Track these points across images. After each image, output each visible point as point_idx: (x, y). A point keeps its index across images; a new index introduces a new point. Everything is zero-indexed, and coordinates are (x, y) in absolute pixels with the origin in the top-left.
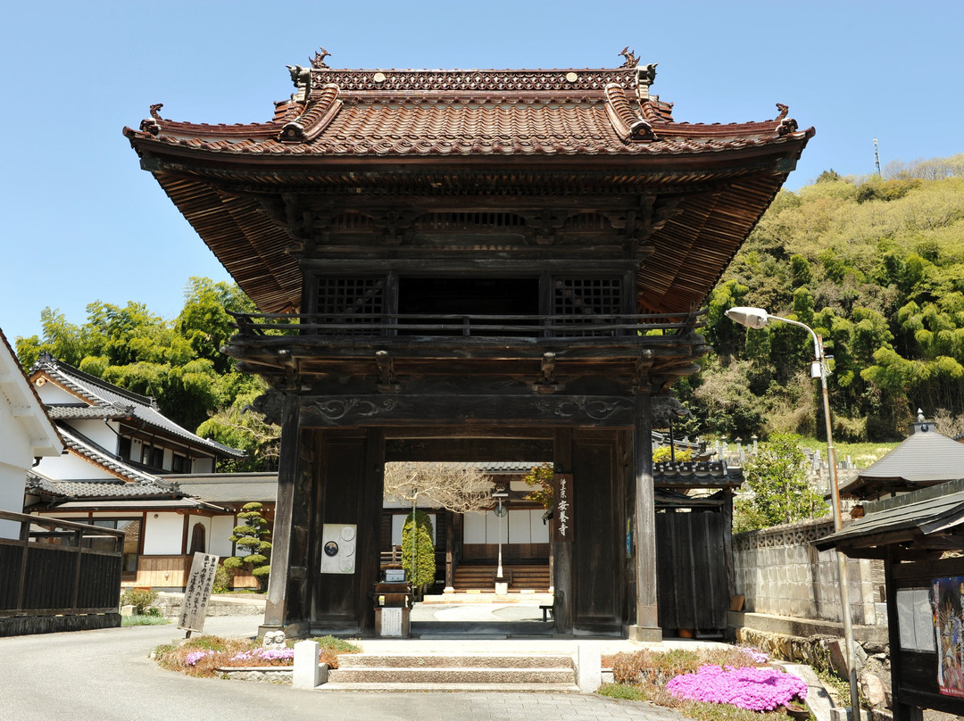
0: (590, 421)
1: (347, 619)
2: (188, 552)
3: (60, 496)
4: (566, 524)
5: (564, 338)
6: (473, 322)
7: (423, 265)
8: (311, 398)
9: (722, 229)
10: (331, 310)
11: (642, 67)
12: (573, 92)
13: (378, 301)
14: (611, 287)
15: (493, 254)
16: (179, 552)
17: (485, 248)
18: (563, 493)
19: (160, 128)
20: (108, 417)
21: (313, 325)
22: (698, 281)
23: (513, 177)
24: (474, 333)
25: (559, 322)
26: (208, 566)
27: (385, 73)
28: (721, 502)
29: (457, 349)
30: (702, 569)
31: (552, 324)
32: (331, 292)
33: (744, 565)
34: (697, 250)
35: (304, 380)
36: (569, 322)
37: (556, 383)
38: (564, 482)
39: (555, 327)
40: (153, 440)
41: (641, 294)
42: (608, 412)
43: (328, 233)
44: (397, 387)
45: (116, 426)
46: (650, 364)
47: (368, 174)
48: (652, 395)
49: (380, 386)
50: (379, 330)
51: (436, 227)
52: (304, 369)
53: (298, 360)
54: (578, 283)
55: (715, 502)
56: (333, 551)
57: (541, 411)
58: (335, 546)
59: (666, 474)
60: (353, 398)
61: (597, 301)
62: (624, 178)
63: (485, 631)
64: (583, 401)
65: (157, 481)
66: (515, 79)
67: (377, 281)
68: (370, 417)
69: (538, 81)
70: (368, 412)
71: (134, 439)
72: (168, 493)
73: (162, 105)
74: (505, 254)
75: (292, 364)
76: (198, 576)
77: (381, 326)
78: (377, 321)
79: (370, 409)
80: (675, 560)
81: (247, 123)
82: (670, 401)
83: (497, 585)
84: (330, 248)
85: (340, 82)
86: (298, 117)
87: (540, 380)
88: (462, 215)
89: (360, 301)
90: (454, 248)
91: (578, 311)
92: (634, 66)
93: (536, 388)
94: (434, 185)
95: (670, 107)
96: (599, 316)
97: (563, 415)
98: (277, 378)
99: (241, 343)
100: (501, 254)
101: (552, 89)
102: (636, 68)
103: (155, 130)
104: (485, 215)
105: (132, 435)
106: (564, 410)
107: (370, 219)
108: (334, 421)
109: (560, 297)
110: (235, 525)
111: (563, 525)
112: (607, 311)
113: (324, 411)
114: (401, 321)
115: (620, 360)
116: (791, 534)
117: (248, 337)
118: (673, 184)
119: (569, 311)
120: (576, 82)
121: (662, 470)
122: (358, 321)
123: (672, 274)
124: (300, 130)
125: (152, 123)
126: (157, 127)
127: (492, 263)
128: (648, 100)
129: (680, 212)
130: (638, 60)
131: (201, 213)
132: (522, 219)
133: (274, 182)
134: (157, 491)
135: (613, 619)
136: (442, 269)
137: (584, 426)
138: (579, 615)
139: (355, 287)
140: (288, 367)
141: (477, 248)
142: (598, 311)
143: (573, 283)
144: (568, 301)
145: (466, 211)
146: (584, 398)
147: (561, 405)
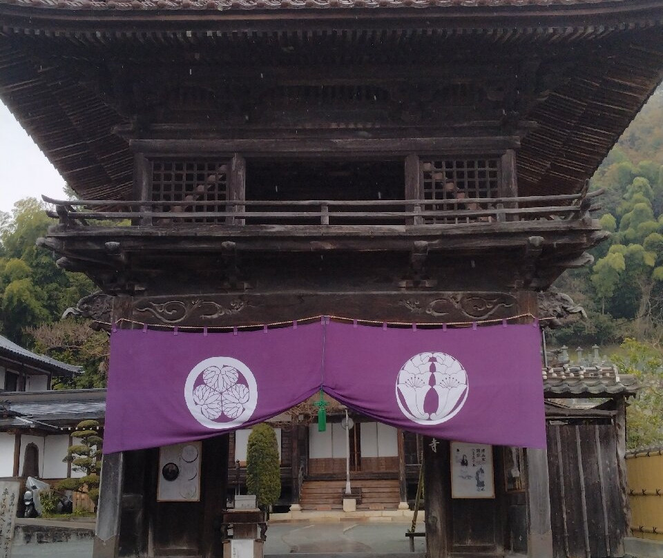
1: (189, 553)
2: (20, 474)
6: (332, 208)
7: (273, 145)
8: (146, 297)
10: (168, 197)
13: (222, 187)
14: (487, 169)
15: (353, 133)
16: (10, 474)
17: (343, 126)
24: (334, 221)
28: (613, 413)
29: (315, 239)
30: (593, 490)
31: (422, 210)
32: (168, 177)
35: (137, 278)
37: (426, 278)
39: (425, 213)
42: (487, 310)
43: (162, 110)
44: (246, 285)
46: (538, 252)
48: (538, 289)
49: (226, 284)
50: (224, 218)
52: (136, 265)
53: (129, 255)
54: (449, 165)
55: (606, 413)
56: (172, 474)
57: (411, 310)
58: (174, 468)
60: (194, 298)
61: (471, 185)
64: (459, 298)
67: (220, 166)
68: (215, 320)
70: (213, 314)
74: (365, 133)
75: (122, 260)
77: (226, 214)
78: (221, 208)
79: (216, 311)
80: (562, 479)
82: (559, 297)
83: (346, 501)
84: (165, 127)
87: (408, 274)
89: (201, 188)
91: (450, 196)
96: (475, 200)
97: (436, 314)
98: (106, 276)
99: (62, 234)
100: (362, 133)
106: (437, 309)
108: (173, 324)
109: (428, 181)
110: (71, 443)
111: (434, 440)
112: (483, 195)
113: (162, 314)
114: (249, 209)
117: (69, 228)
119: (439, 196)
127: (351, 144)
135: (493, 549)
138: (455, 544)
139: (195, 172)
141: (334, 126)
142: (472, 195)
143: (444, 165)
144: (439, 185)
146: (460, 295)
147: (433, 303)
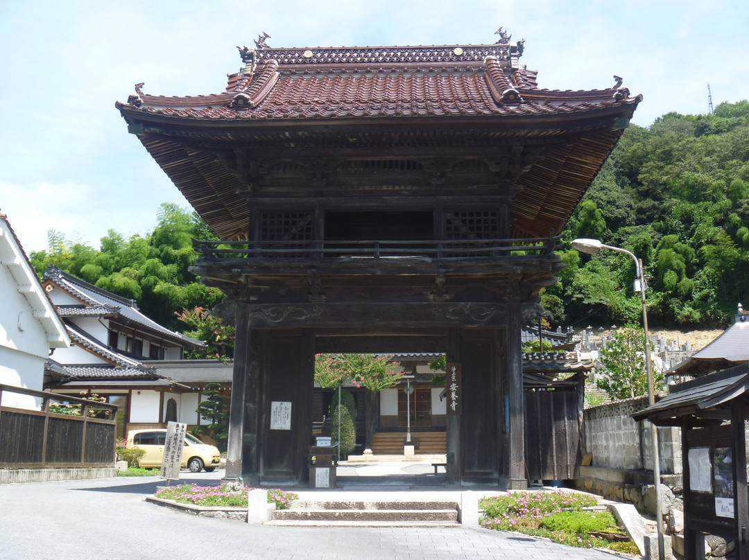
0: (474, 322)
1: (287, 473)
2: (164, 421)
3: (66, 377)
4: (456, 402)
5: (453, 258)
6: (382, 246)
7: (343, 201)
8: (257, 306)
9: (576, 171)
10: (272, 238)
11: (513, 43)
12: (459, 63)
13: (308, 230)
14: (490, 217)
15: (397, 193)
16: (157, 420)
17: (391, 188)
18: (454, 378)
19: (142, 102)
20: (101, 315)
21: (258, 250)
22: (560, 210)
23: (412, 134)
24: (383, 254)
25: (449, 246)
26: (179, 431)
27: (313, 50)
28: (576, 383)
29: (370, 267)
30: (561, 435)
31: (444, 248)
32: (272, 223)
33: (593, 431)
34: (557, 187)
35: (252, 292)
36: (457, 245)
37: (446, 293)
38: (454, 369)
39: (446, 250)
40: (134, 333)
41: (516, 219)
42: (487, 315)
43: (269, 177)
44: (324, 297)
45: (107, 322)
46: (520, 278)
47: (300, 133)
48: (522, 301)
49: (310, 296)
50: (309, 253)
51: (353, 172)
52: (251, 283)
53: (247, 277)
54: (464, 215)
55: (571, 383)
57: (435, 315)
59: (533, 362)
60: (289, 306)
61: (479, 229)
62: (498, 134)
63: (393, 484)
64: (468, 306)
65: (139, 365)
66: (414, 54)
67: (307, 215)
68: (303, 320)
69: (432, 55)
70: (302, 316)
71: (120, 332)
72: (147, 375)
73: (144, 84)
74: (406, 192)
75: (242, 280)
76: (173, 439)
77: (311, 250)
78: (308, 246)
79: (303, 314)
80: (539, 427)
81: (206, 94)
82: (535, 306)
83: (406, 447)
84: (271, 189)
85: (278, 58)
86: (246, 88)
87: (435, 290)
88: (373, 162)
89: (294, 230)
90: (367, 188)
91: (465, 236)
92: (507, 42)
93: (431, 297)
94: (351, 140)
95: (536, 74)
96: (481, 241)
97: (453, 318)
98: (231, 291)
99: (204, 264)
100: (404, 192)
101: (443, 61)
102: (508, 44)
103: (139, 104)
104: (391, 162)
105: (119, 330)
106: (454, 314)
107: (302, 166)
108: (275, 323)
109: (450, 226)
110: (200, 400)
111: (454, 402)
112: (487, 237)
113: (268, 316)
114: (326, 246)
115: (496, 275)
116: (625, 407)
117: (209, 259)
118: (536, 137)
119: (457, 237)
120: (462, 55)
121: (531, 359)
122: (293, 246)
123: (539, 205)
124: (248, 99)
125: (137, 98)
126: (140, 101)
127: (397, 199)
128: (517, 69)
129: (543, 158)
130: (510, 37)
131: (173, 164)
132: (420, 165)
133: (228, 140)
134: (138, 373)
135: (491, 474)
136: (358, 205)
137: (469, 326)
138: (466, 471)
139: (291, 220)
140: (239, 282)
141: (385, 188)
142: (479, 236)
143: (460, 214)
144: (457, 229)
145: (376, 159)
146: (469, 305)
147: (451, 310)
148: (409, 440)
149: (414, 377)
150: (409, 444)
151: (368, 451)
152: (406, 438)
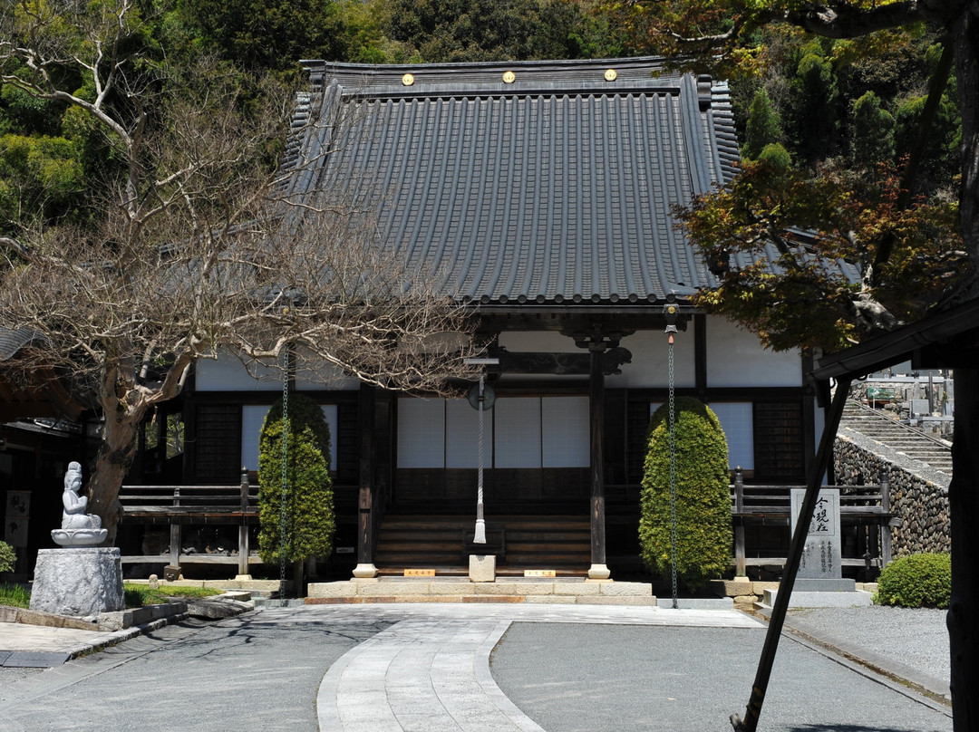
83: (473, 559)
148: (480, 536)
149: (495, 361)
150: (481, 551)
151: (364, 568)
152: (473, 531)
